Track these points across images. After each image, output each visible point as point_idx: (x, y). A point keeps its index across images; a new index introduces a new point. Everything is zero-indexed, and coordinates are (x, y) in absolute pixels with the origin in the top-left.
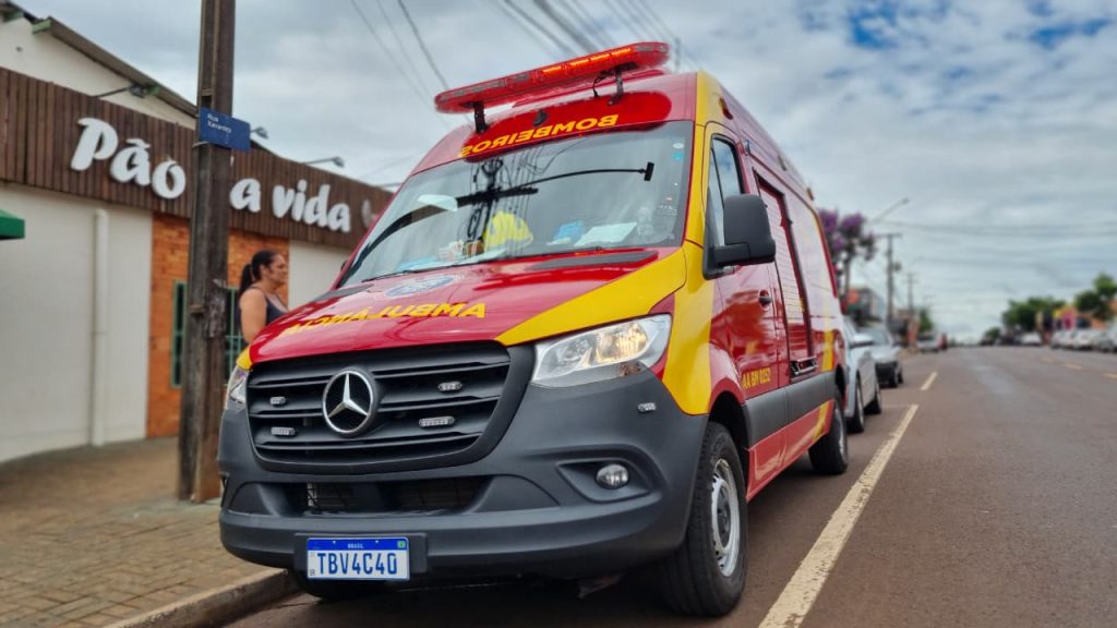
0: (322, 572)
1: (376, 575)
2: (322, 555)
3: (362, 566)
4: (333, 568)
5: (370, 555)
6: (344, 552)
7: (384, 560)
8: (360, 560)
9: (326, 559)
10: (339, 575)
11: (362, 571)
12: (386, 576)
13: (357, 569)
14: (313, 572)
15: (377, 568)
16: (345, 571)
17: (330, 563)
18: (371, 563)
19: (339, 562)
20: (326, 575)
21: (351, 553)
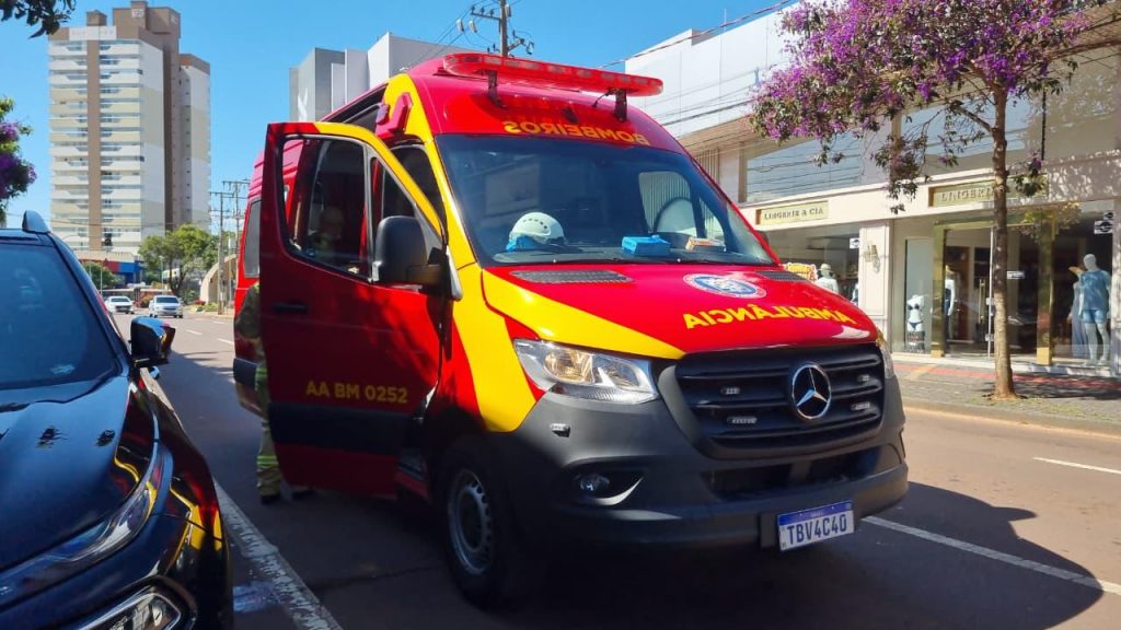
0: (792, 542)
1: (832, 534)
2: (790, 528)
3: (822, 530)
4: (800, 537)
5: (828, 520)
6: (808, 522)
7: (837, 522)
8: (820, 525)
9: (794, 531)
10: (806, 542)
11: (822, 534)
12: (840, 533)
13: (818, 533)
14: (784, 544)
15: (833, 529)
16: (809, 537)
17: (798, 532)
18: (829, 526)
19: (804, 531)
20: (796, 544)
21: (814, 521)
